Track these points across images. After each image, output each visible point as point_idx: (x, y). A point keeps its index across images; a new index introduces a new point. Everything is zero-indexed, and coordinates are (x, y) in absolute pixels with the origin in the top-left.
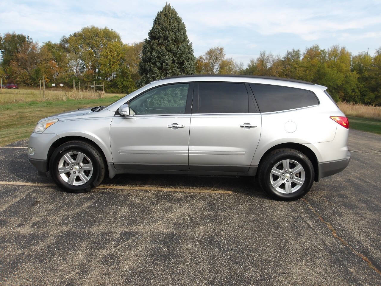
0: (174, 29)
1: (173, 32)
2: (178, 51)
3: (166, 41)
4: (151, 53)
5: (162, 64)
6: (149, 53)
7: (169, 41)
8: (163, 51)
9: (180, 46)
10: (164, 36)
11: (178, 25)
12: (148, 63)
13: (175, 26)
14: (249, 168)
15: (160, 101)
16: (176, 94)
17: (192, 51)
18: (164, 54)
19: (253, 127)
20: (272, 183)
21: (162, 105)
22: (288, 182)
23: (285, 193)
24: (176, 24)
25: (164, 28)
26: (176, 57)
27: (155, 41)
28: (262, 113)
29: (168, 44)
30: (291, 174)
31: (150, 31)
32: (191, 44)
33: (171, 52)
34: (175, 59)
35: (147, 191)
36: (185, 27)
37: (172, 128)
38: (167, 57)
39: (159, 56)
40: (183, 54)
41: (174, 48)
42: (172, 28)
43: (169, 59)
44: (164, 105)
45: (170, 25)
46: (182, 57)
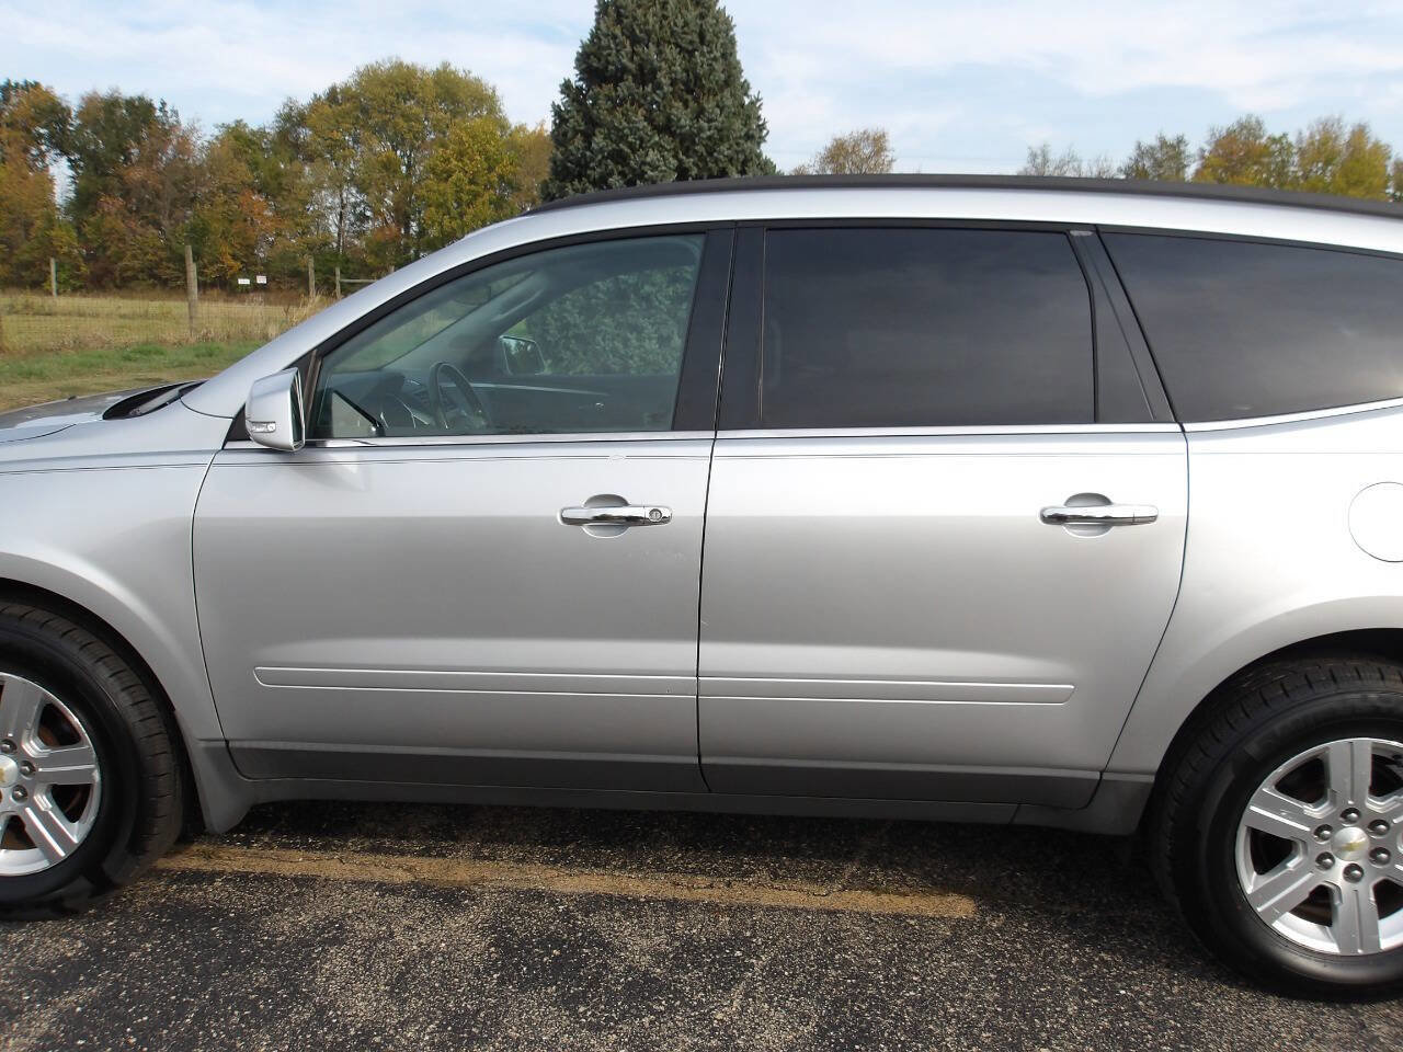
0: (685, 33)
1: (677, 45)
2: (701, 130)
3: (649, 88)
4: (588, 137)
6: (579, 141)
7: (658, 86)
8: (638, 129)
9: (709, 105)
10: (641, 67)
11: (702, 16)
12: (576, 182)
13: (686, 24)
14: (1095, 788)
15: (626, 342)
17: (761, 127)
18: (642, 140)
19: (1133, 521)
20: (1249, 889)
21: (631, 358)
22: (1356, 880)
23: (1332, 948)
24: (692, 14)
25: (638, 32)
26: (691, 153)
27: (601, 87)
28: (1188, 427)
29: (657, 99)
30: (1380, 833)
31: (584, 46)
32: (758, 100)
33: (673, 134)
34: (689, 162)
35: (451, 898)
36: (729, 28)
37: (585, 529)
38: (652, 156)
39: (622, 150)
40: (721, 140)
41: (683, 117)
42: (673, 33)
43: (662, 163)
44: (642, 359)
45: (665, 17)
46: (715, 154)
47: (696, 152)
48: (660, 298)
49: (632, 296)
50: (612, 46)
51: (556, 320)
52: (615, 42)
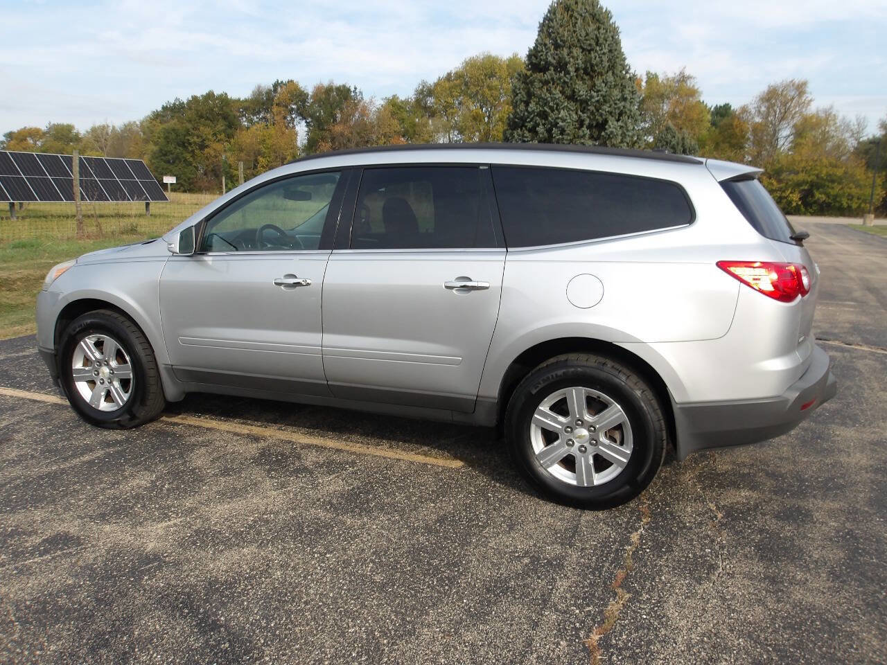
1: (581, 47)
2: (592, 97)
3: (562, 75)
4: (527, 104)
5: (549, 131)
6: (522, 107)
7: (568, 73)
8: (556, 99)
9: (598, 82)
10: (559, 63)
12: (519, 130)
13: (587, 34)
14: (477, 402)
18: (557, 105)
19: (480, 288)
20: (538, 451)
22: (584, 452)
23: (574, 482)
24: (592, 27)
25: (559, 41)
26: (585, 111)
28: (509, 249)
29: (566, 80)
30: (593, 432)
31: (530, 50)
33: (576, 101)
34: (584, 116)
37: (282, 287)
38: (563, 113)
39: (546, 111)
40: (605, 101)
41: (582, 89)
42: (579, 41)
43: (568, 118)
45: (575, 32)
46: (600, 111)
47: (589, 110)
50: (544, 50)
52: (545, 47)
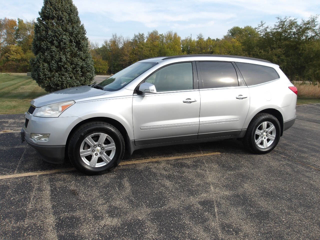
0: (67, 9)
1: (66, 12)
2: (74, 31)
3: (61, 21)
4: (47, 32)
5: (59, 43)
6: (44, 32)
7: (63, 21)
8: (60, 30)
9: (75, 26)
10: (58, 16)
11: (70, 6)
12: (44, 42)
13: (67, 7)
14: (241, 132)
15: (62, 78)
16: (77, 71)
17: (85, 31)
19: (245, 98)
20: (256, 142)
21: (64, 81)
22: (265, 139)
23: (264, 148)
24: (68, 5)
25: (57, 8)
27: (48, 20)
30: (267, 133)
32: (83, 25)
34: (72, 38)
36: (77, 9)
40: (79, 34)
41: (70, 28)
42: (65, 9)
43: (67, 38)
44: (66, 82)
45: (62, 6)
46: (78, 37)
47: (73, 36)
48: (69, 68)
49: (62, 68)
50: (51, 11)
51: (42, 73)
52: (51, 10)
